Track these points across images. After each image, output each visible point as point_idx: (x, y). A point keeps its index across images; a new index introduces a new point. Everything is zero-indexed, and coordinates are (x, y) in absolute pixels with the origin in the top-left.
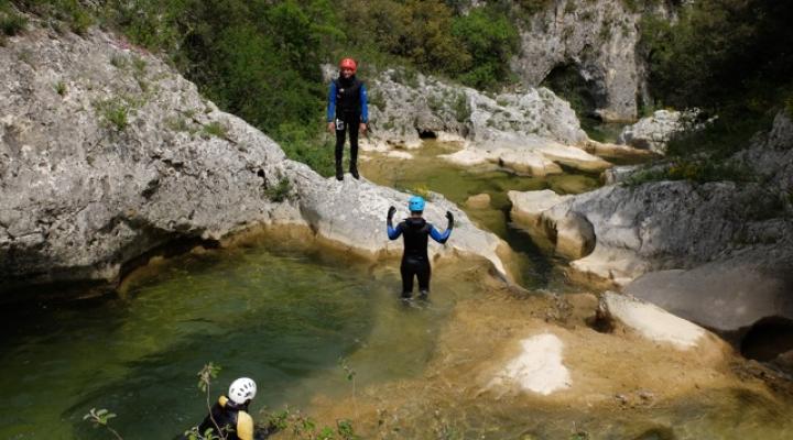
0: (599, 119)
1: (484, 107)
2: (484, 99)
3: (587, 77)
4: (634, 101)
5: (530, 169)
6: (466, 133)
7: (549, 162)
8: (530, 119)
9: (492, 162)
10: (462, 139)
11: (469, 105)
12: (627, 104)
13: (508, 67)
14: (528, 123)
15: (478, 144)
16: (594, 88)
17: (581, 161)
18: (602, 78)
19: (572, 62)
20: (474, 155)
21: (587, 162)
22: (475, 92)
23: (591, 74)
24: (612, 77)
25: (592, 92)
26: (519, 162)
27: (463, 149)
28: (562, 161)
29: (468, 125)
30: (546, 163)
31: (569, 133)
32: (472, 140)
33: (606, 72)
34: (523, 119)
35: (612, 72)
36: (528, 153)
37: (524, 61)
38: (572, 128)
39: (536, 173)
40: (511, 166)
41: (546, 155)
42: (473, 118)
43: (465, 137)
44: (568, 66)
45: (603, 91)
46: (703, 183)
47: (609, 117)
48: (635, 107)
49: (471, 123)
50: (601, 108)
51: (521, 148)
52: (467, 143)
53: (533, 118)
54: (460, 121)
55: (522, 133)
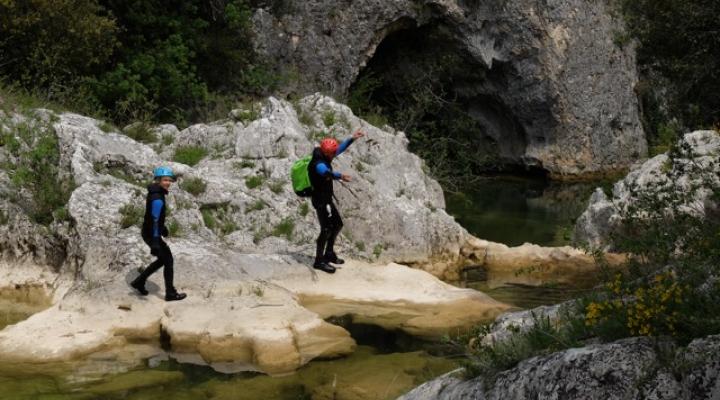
0: (540, 178)
1: (118, 168)
2: (118, 144)
3: (488, 55)
4: (631, 113)
5: (250, 348)
6: (60, 255)
7: (310, 322)
8: (266, 194)
9: (136, 338)
10: (51, 277)
11: (69, 167)
12: (614, 124)
13: (245, 45)
14: (260, 206)
15: (92, 287)
16: (514, 84)
17: (420, 308)
18: (528, 55)
19: (439, 15)
20: (77, 323)
21: (436, 310)
22: (90, 125)
23: (498, 45)
24: (560, 49)
25: (507, 99)
26: (217, 332)
27: (48, 304)
28: (362, 314)
29: (62, 231)
30: (303, 327)
31: (400, 224)
32: (78, 274)
33: (540, 35)
34: (244, 197)
35: (557, 33)
36: (249, 299)
37: (295, 23)
38: (409, 208)
39: (266, 359)
40: (192, 344)
41: (305, 301)
42: (75, 206)
43: (56, 268)
44: (427, 28)
45: (539, 94)
46: (683, 343)
47: (568, 167)
48: (640, 131)
49: (72, 222)
50: (541, 140)
51: (224, 287)
52: (65, 284)
53: (277, 190)
54: (42, 218)
55: (242, 238)
